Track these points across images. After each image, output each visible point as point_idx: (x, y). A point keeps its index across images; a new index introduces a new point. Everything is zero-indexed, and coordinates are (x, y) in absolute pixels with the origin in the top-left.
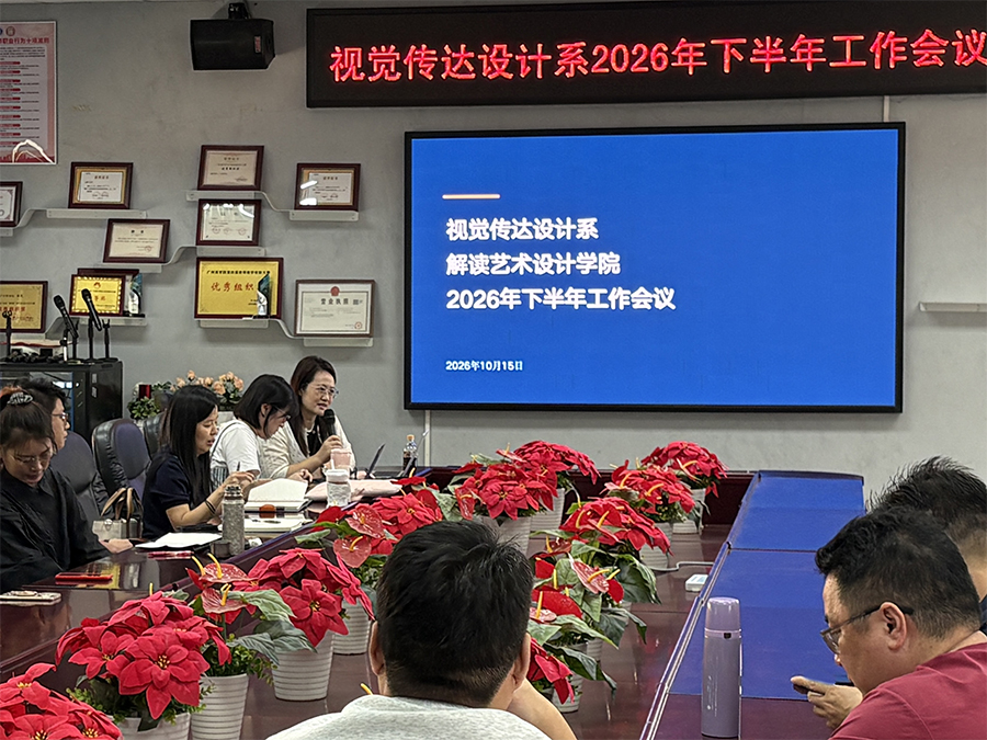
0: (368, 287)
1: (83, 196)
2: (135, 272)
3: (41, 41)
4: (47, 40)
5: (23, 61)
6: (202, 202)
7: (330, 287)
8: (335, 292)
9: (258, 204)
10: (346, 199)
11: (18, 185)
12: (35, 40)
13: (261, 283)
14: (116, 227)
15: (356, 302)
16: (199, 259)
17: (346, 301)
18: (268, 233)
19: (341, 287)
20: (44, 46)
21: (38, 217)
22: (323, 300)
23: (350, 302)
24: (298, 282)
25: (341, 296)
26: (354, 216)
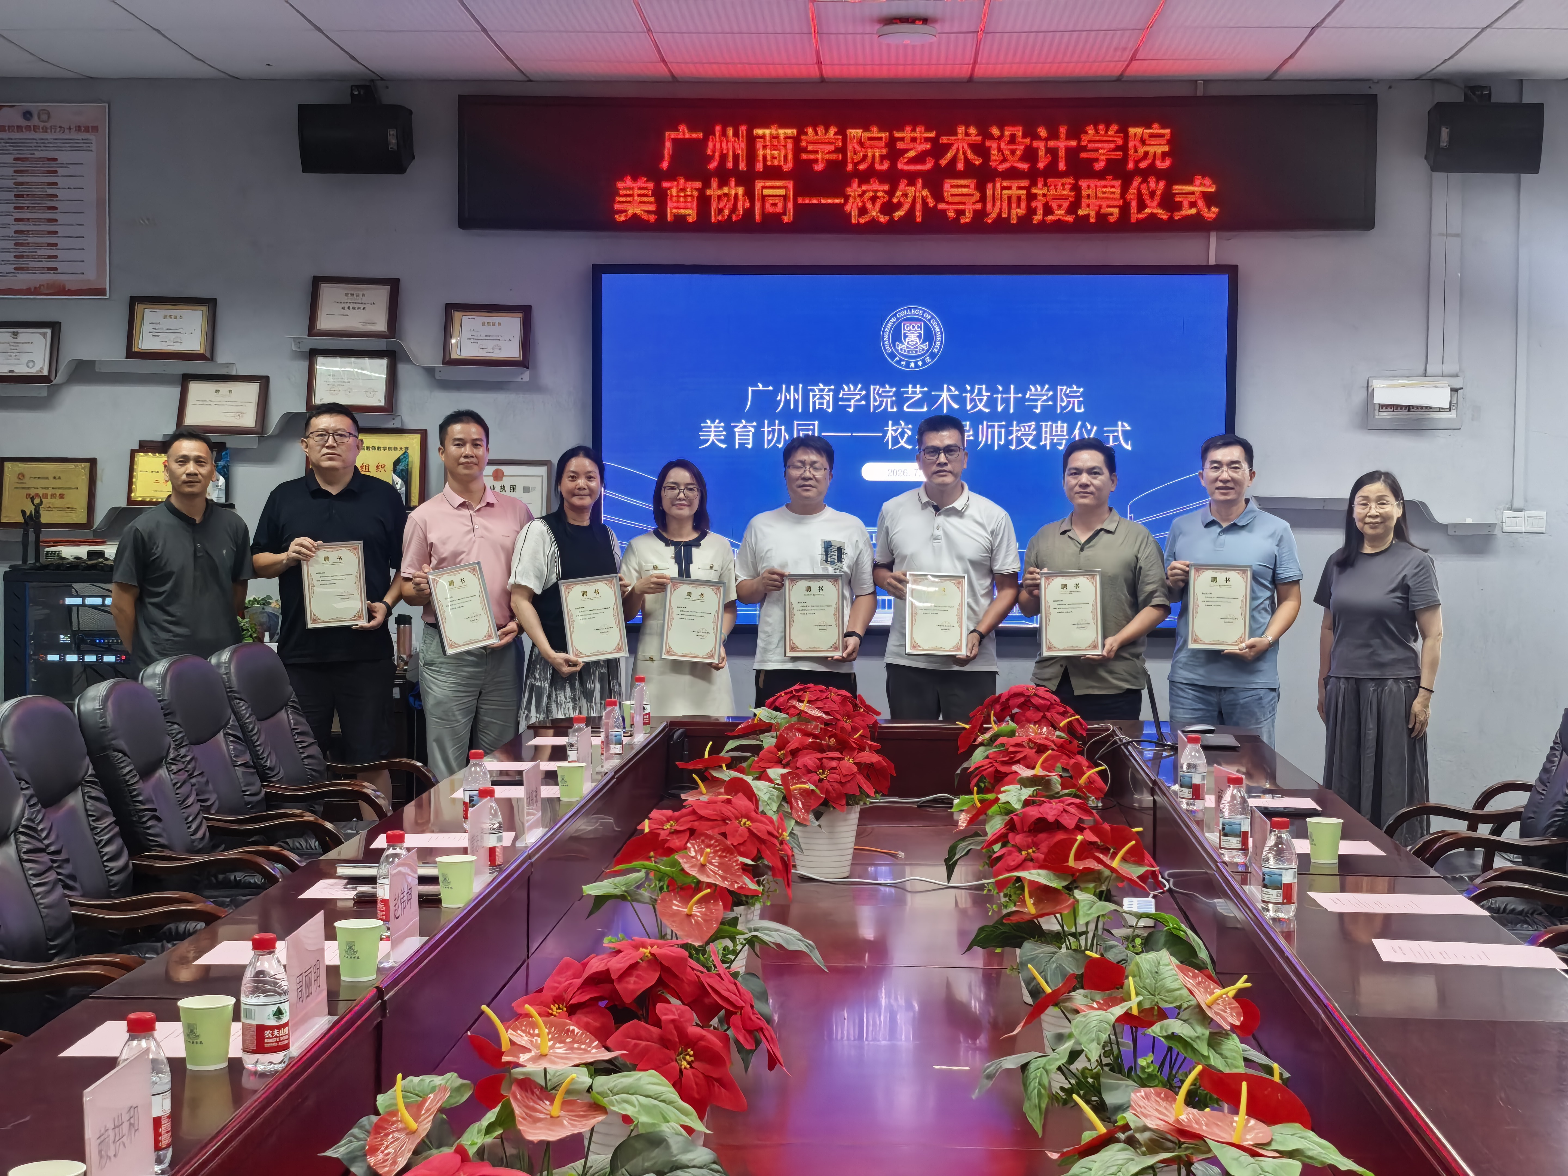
0: (542, 470)
3: (87, 130)
4: (95, 129)
5: (64, 156)
6: (313, 355)
8: (499, 476)
9: (391, 357)
10: (513, 351)
11: (55, 329)
12: (79, 129)
13: (397, 462)
14: (194, 388)
15: (526, 490)
17: (513, 488)
18: (405, 397)
19: (506, 469)
20: (91, 137)
21: (83, 371)
23: (519, 489)
25: (507, 482)
26: (523, 375)
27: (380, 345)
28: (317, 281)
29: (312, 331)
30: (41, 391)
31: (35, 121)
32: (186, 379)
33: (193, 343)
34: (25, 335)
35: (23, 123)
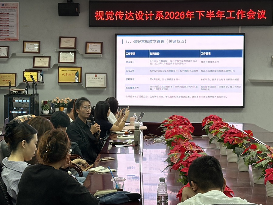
1: (27, 50)
2: (41, 71)
4: (16, 7)
5: (10, 13)
6: (60, 52)
7: (94, 75)
8: (96, 76)
10: (99, 51)
11: (8, 47)
12: (13, 7)
13: (76, 73)
14: (36, 59)
16: (59, 67)
18: (77, 60)
20: (16, 9)
21: (14, 56)
22: (93, 78)
23: (100, 78)
24: (86, 73)
25: (98, 77)
26: (101, 56)
27: (73, 50)
28: (60, 37)
29: (60, 48)
30: (6, 59)
31: (4, 6)
32: (34, 57)
33: (36, 50)
34: (2, 48)
35: (2, 6)
